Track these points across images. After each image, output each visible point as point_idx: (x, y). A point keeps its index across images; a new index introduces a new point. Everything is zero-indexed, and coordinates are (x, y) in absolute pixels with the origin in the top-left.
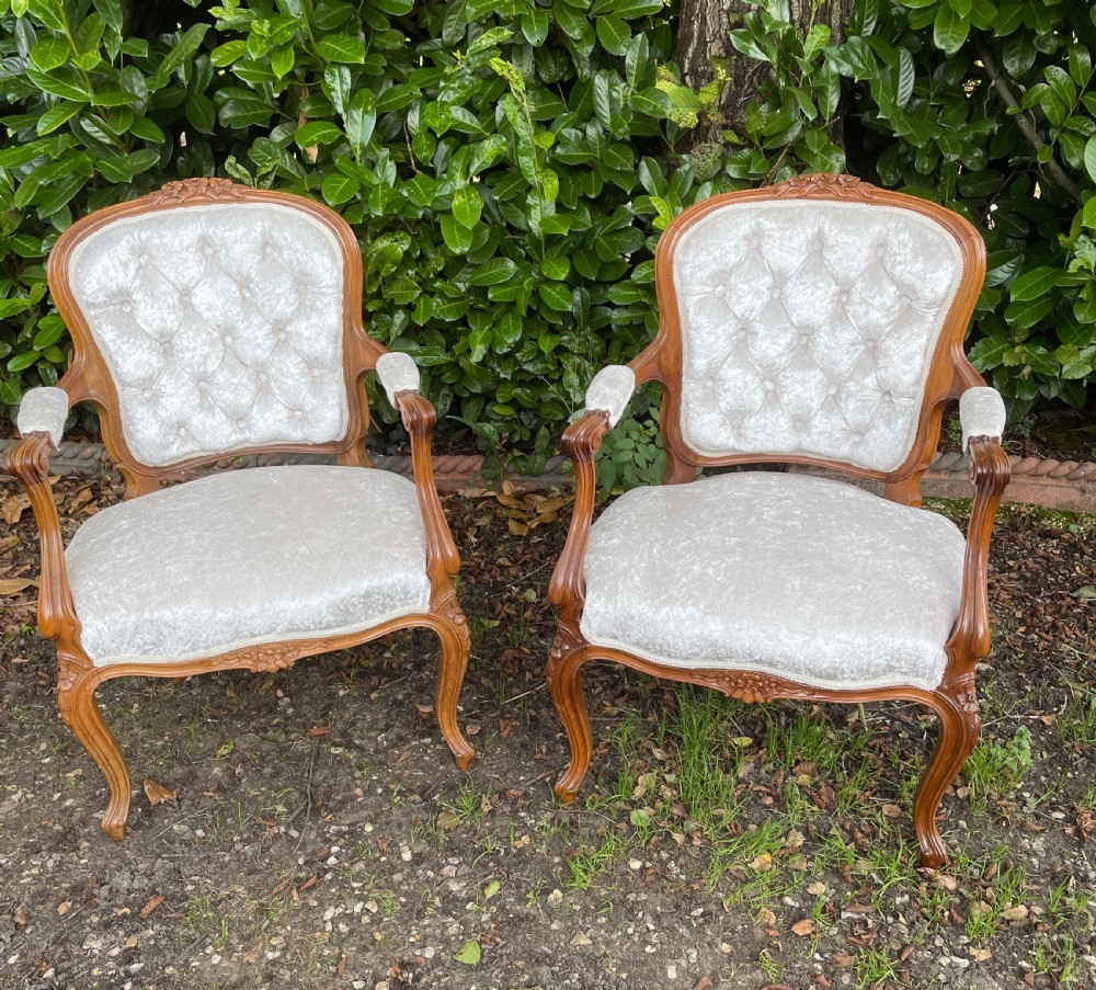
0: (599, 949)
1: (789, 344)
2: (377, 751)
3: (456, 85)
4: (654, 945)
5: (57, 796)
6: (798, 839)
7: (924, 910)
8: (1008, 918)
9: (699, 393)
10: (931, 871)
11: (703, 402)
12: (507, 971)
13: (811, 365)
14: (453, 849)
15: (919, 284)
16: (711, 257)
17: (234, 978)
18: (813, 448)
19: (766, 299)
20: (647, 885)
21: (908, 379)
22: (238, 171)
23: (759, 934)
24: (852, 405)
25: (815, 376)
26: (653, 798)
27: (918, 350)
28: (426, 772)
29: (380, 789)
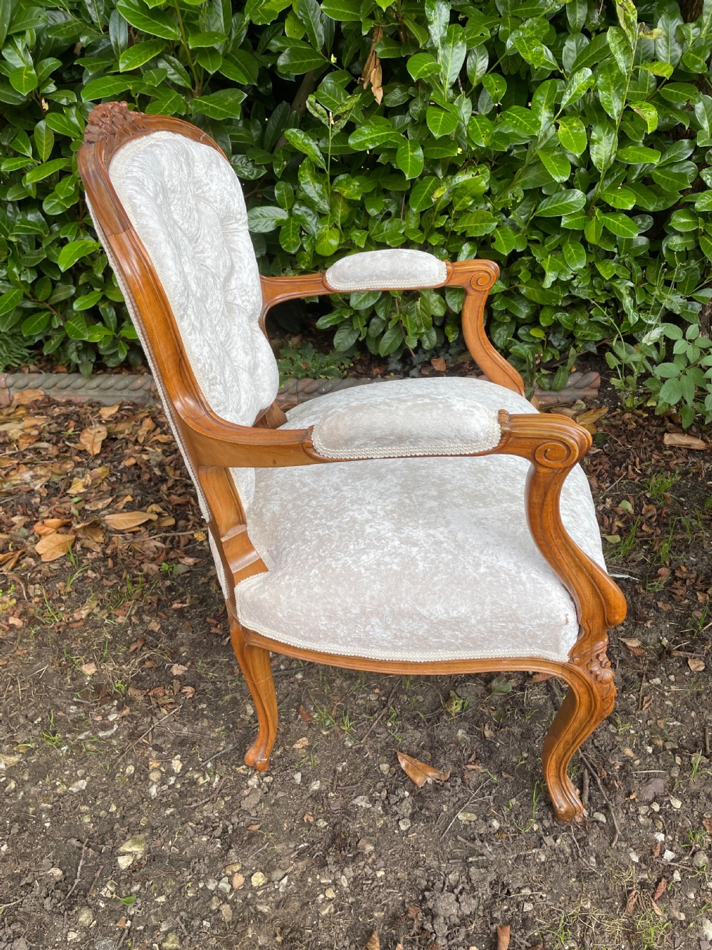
28: (682, 721)
29: (649, 748)
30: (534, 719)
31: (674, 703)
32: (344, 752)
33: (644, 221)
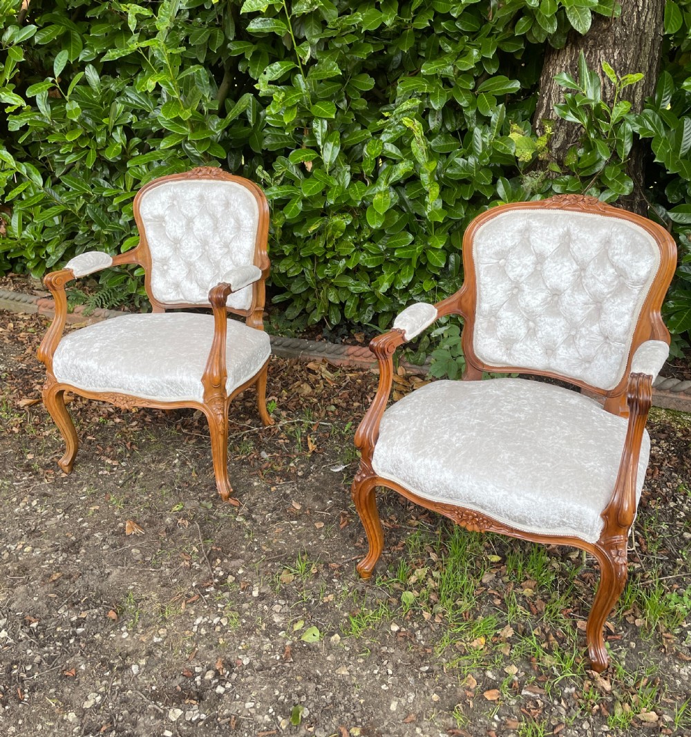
0: (351, 679)
1: (544, 300)
2: (263, 524)
3: (391, 131)
4: (387, 685)
5: (80, 519)
6: (508, 632)
7: (581, 701)
8: (642, 719)
9: (485, 325)
10: (595, 674)
11: (487, 331)
12: (289, 681)
13: (559, 314)
14: (284, 594)
15: (628, 269)
16: (496, 241)
17: (130, 649)
18: (557, 368)
19: (530, 270)
20: (397, 643)
21: (620, 330)
22: (263, 173)
23: (460, 692)
24: (582, 343)
25: (561, 323)
26: (420, 584)
27: (626, 311)
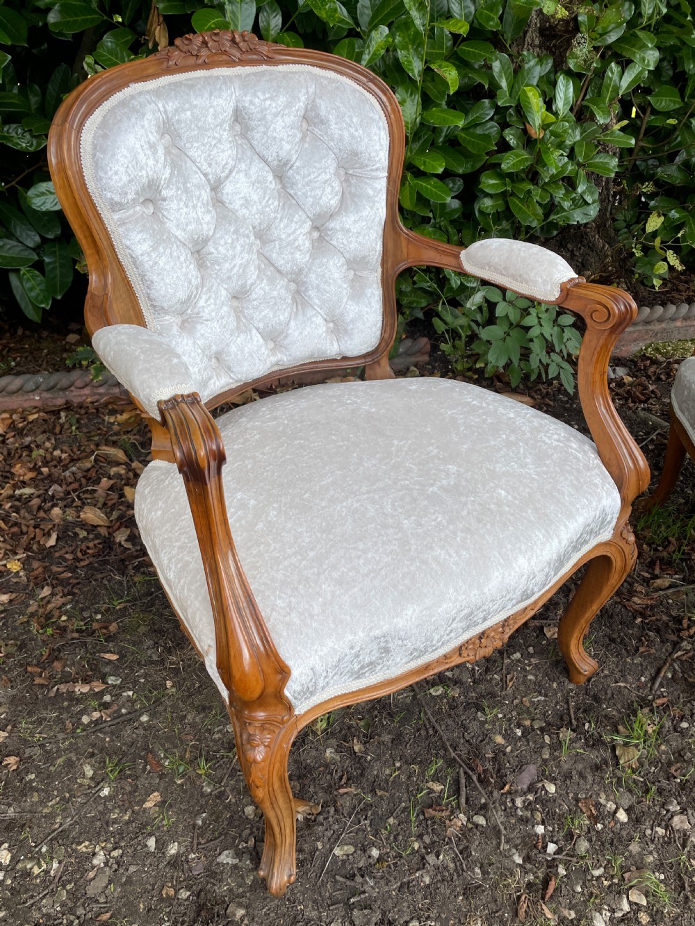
5: (152, 843)
28: (546, 696)
29: (518, 730)
30: (404, 721)
31: (536, 676)
32: (203, 801)
33: (454, 184)
